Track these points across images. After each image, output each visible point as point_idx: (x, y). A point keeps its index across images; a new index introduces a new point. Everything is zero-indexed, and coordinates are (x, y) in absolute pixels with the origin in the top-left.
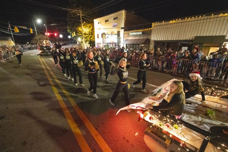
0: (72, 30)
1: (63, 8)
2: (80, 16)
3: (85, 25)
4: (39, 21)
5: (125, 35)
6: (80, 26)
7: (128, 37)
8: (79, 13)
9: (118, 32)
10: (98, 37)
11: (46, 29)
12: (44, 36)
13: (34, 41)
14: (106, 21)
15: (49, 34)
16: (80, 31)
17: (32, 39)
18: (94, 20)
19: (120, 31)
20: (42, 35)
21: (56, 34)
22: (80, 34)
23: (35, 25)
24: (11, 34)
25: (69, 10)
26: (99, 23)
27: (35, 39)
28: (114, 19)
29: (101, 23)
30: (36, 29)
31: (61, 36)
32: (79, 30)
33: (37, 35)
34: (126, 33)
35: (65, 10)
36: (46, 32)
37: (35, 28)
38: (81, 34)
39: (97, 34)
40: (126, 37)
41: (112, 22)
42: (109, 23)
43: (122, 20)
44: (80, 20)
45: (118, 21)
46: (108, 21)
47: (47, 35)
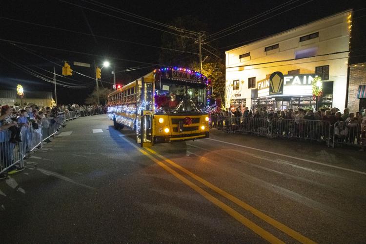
3: (207, 64)
4: (106, 64)
10: (236, 87)
11: (115, 79)
12: (109, 90)
13: (91, 99)
14: (266, 49)
18: (227, 53)
19: (328, 66)
20: (106, 89)
24: (54, 84)
27: (93, 96)
28: (301, 40)
33: (97, 90)
39: (234, 81)
40: (360, 78)
41: (294, 48)
42: (279, 52)
43: (341, 36)
44: (199, 52)
45: (319, 41)
46: (275, 47)
47: (116, 88)
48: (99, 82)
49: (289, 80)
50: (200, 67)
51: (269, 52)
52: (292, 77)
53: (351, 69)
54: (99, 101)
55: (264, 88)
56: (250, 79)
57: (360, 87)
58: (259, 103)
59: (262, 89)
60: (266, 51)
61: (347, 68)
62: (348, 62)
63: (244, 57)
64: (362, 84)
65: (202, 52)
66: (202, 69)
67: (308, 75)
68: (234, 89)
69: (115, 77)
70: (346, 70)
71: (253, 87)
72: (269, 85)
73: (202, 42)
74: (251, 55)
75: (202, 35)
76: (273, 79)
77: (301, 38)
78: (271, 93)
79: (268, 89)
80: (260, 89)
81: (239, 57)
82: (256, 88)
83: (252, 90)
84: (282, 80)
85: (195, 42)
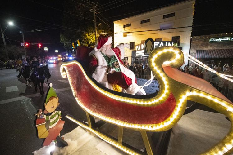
4: (11, 24)
5: (194, 43)
7: (202, 45)
9: (173, 37)
14: (142, 22)
18: (114, 22)
19: (180, 36)
20: (14, 46)
21: (40, 45)
23: (3, 30)
26: (124, 26)
29: (129, 25)
30: (5, 37)
34: (196, 39)
36: (22, 41)
37: (3, 35)
40: (197, 46)
41: (160, 23)
42: (150, 25)
43: (188, 17)
44: (93, 19)
45: (176, 19)
46: (148, 21)
47: (23, 45)
48: (6, 40)
49: (157, 45)
50: (94, 31)
51: (143, 24)
52: (159, 43)
53: (192, 39)
55: (141, 50)
56: (131, 43)
57: (197, 51)
58: (136, 60)
59: (139, 50)
60: (141, 23)
61: (190, 38)
62: (191, 35)
63: (126, 27)
64: (198, 49)
65: (96, 19)
66: (96, 33)
67: (168, 42)
69: (23, 37)
70: (190, 40)
71: (133, 49)
72: (144, 48)
73: (96, 12)
74: (131, 26)
75: (95, 5)
76: (147, 44)
77: (164, 16)
78: (146, 53)
79: (144, 51)
80: (138, 51)
81: (123, 26)
82: (135, 49)
83: (132, 51)
84: (153, 44)
85: (90, 10)
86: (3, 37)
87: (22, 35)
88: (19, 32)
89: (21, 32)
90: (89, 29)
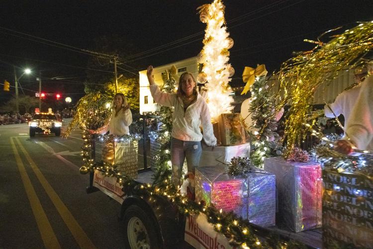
0: (94, 89)
1: (84, 50)
2: (114, 64)
3: (121, 81)
4: (28, 71)
6: (112, 82)
8: (113, 60)
10: (146, 102)
11: (40, 87)
15: (43, 95)
16: (110, 91)
17: (5, 105)
18: (140, 72)
20: (27, 97)
21: (58, 96)
22: (109, 95)
23: (18, 78)
25: (94, 54)
27: (10, 104)
28: (179, 71)
30: (18, 86)
31: (68, 100)
32: (108, 88)
33: (17, 97)
35: (87, 52)
37: (16, 83)
38: (111, 97)
39: (145, 97)
44: (114, 71)
47: (39, 96)
48: (19, 89)
50: (115, 83)
54: (18, 109)
65: (117, 71)
66: (117, 85)
68: (145, 103)
69: (40, 85)
77: (179, 69)
85: (111, 62)
86: (16, 86)
87: (39, 83)
88: (36, 79)
89: (38, 79)
90: (112, 79)
